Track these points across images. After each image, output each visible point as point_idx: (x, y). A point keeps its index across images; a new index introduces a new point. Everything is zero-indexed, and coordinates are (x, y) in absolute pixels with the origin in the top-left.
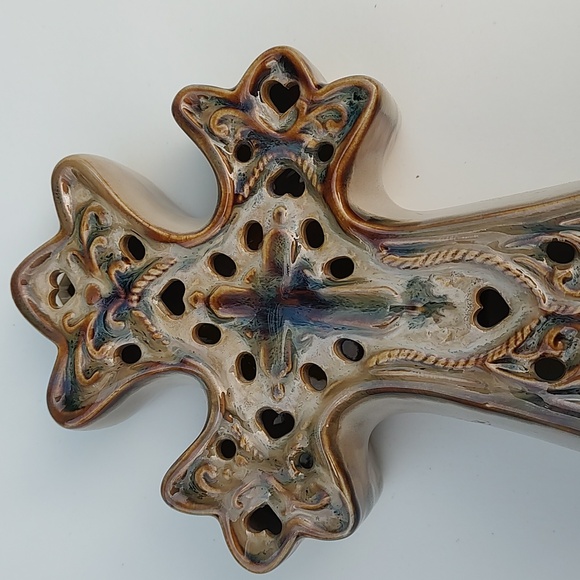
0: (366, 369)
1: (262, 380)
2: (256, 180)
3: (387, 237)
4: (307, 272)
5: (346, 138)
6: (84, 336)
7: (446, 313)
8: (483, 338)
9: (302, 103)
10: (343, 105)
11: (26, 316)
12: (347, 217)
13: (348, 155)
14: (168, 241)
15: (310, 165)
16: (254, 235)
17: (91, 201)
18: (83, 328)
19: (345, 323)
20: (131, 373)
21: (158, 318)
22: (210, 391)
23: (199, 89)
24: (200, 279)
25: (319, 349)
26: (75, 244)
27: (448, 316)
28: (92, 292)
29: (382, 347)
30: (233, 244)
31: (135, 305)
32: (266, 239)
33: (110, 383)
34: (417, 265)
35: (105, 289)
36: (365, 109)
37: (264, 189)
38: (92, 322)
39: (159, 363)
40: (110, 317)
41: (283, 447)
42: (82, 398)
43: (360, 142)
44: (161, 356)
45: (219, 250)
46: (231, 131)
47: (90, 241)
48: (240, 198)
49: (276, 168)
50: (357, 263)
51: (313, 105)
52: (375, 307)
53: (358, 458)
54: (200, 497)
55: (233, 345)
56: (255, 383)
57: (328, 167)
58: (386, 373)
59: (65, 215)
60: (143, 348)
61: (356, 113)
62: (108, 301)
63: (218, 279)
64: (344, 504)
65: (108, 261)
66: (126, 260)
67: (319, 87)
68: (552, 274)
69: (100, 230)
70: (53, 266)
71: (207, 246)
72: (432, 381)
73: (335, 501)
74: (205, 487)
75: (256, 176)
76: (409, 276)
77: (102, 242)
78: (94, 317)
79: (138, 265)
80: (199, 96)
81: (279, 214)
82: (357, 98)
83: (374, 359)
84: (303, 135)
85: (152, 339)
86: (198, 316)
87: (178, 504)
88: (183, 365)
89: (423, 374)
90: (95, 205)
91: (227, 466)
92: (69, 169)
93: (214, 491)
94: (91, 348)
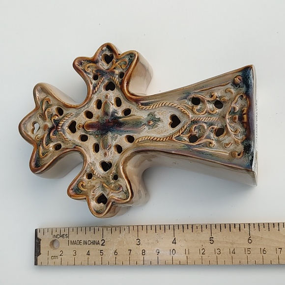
0: (134, 144)
1: (101, 152)
2: (99, 86)
4: (116, 114)
5: (128, 70)
6: (43, 141)
7: (160, 123)
8: (171, 131)
9: (114, 60)
10: (127, 59)
12: (129, 95)
14: (71, 107)
15: (117, 80)
18: (42, 138)
19: (128, 129)
20: (58, 153)
21: (67, 134)
23: (81, 58)
24: (82, 119)
26: (40, 111)
27: (160, 124)
28: (45, 127)
29: (140, 136)
30: (92, 107)
31: (60, 130)
32: (103, 105)
33: (51, 157)
34: (150, 108)
35: (50, 125)
36: (134, 60)
37: (102, 88)
39: (67, 148)
40: (51, 134)
41: (108, 173)
42: (41, 163)
44: (68, 146)
45: (87, 110)
46: (91, 70)
47: (45, 110)
48: (94, 92)
49: (106, 82)
50: (132, 110)
51: (118, 60)
52: (137, 124)
54: (80, 192)
55: (92, 141)
56: (99, 153)
57: (122, 80)
59: (37, 102)
60: (62, 144)
61: (131, 61)
62: (51, 130)
63: (87, 119)
64: (128, 190)
65: (51, 116)
66: (57, 115)
67: (119, 54)
68: (193, 108)
69: (49, 106)
70: (33, 120)
71: (84, 108)
72: (155, 146)
73: (125, 189)
74: (81, 188)
75: (100, 84)
76: (148, 112)
77: (49, 110)
78: (46, 135)
79: (61, 117)
80: (81, 60)
81: (107, 96)
82: (131, 57)
83: (137, 140)
84: (114, 70)
85: (65, 141)
86: (79, 132)
88: (75, 149)
90: (47, 98)
91: (89, 181)
92: (39, 88)
93: (84, 190)
94: (45, 145)
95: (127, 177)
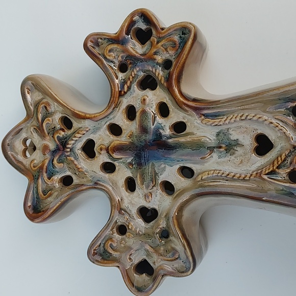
0: (196, 182)
1: (140, 191)
2: (131, 82)
3: (204, 109)
4: (161, 131)
5: (178, 56)
6: (42, 172)
7: (238, 149)
8: (260, 162)
9: (154, 38)
10: (176, 38)
11: (10, 163)
12: (182, 99)
13: (180, 65)
14: (84, 118)
15: (160, 73)
16: (131, 113)
17: (42, 99)
18: (41, 168)
19: (183, 157)
20: (68, 191)
21: (81, 160)
22: (111, 199)
23: (97, 34)
24: (103, 138)
25: (170, 173)
26: (35, 123)
27: (240, 150)
28: (45, 148)
29: (204, 170)
30: (120, 118)
31: (69, 153)
32: (138, 114)
33: (57, 197)
34: (221, 123)
35: (52, 146)
36: (188, 39)
37: (135, 86)
38: (46, 165)
39: (83, 185)
40: (55, 162)
41: (152, 227)
42: (42, 206)
43: (187, 58)
44: (84, 181)
45: (113, 121)
46: (116, 56)
47: (43, 121)
48: (123, 92)
49: (142, 74)
50: (188, 124)
51: (160, 39)
52: (199, 147)
53: (194, 232)
54: (109, 257)
55: (123, 173)
56: (135, 193)
57: (170, 73)
58: (207, 184)
59: (29, 107)
60: (74, 177)
61: (184, 42)
62: (54, 152)
63: (112, 137)
64: (187, 257)
65: (53, 131)
66: (63, 130)
67: (163, 29)
68: (295, 124)
69: (47, 115)
70: (24, 135)
71: (106, 119)
72: (233, 187)
73: (183, 256)
74: (111, 251)
75: (131, 80)
76: (217, 129)
77: (49, 120)
78: (47, 162)
79: (69, 132)
80: (98, 38)
81: (144, 100)
82: (183, 34)
83: (200, 177)
84: (155, 56)
85: (77, 170)
86: (103, 158)
87: (97, 261)
88: (96, 185)
89: (227, 183)
90: (44, 101)
91: (122, 239)
92: (30, 82)
93: (116, 253)
94: (46, 178)
95: (184, 235)
